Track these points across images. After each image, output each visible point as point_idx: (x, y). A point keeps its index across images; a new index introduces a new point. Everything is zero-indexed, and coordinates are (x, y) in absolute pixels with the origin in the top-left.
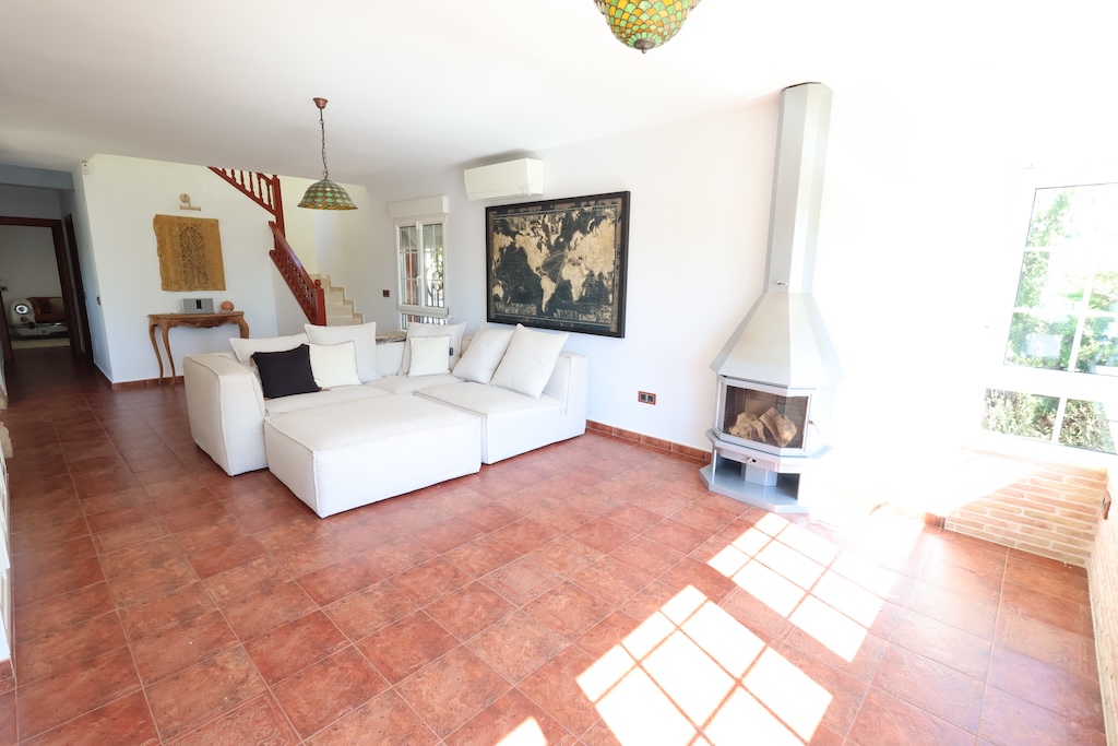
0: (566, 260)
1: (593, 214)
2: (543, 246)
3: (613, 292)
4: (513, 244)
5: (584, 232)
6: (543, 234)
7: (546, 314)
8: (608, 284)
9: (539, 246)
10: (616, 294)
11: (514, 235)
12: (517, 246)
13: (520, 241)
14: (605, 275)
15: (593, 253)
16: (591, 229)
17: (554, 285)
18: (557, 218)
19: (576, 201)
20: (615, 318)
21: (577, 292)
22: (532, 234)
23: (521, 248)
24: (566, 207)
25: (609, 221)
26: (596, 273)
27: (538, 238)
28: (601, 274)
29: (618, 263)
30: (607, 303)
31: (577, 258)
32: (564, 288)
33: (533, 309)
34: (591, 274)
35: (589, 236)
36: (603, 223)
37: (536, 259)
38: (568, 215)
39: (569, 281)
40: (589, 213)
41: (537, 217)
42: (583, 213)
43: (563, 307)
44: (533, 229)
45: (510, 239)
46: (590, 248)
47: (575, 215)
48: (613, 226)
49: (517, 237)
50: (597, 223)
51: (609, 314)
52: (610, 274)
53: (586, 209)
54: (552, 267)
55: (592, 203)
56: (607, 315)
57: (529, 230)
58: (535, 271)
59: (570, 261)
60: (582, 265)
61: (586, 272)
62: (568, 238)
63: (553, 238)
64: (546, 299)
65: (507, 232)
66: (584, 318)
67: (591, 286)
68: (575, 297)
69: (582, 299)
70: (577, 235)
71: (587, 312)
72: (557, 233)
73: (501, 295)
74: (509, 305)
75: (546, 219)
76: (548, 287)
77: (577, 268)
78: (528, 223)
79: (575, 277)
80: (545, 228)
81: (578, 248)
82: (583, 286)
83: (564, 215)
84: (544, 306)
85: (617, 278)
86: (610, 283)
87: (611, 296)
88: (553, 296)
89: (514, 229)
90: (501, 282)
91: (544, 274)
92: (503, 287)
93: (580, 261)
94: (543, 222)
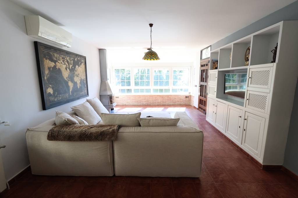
0: (75, 75)
1: (80, 61)
2: (68, 69)
4: (55, 67)
6: (67, 64)
7: (71, 96)
8: (85, 82)
9: (66, 69)
11: (55, 62)
12: (57, 67)
13: (58, 65)
15: (81, 73)
17: (73, 84)
18: (71, 59)
19: (76, 55)
21: (79, 85)
22: (63, 63)
23: (59, 69)
24: (73, 56)
25: (83, 64)
26: (82, 79)
27: (65, 66)
32: (75, 85)
33: (67, 95)
35: (80, 67)
37: (66, 74)
39: (77, 82)
41: (64, 57)
42: (77, 59)
43: (76, 92)
44: (63, 61)
45: (53, 64)
47: (76, 59)
49: (57, 63)
50: (81, 64)
51: (86, 90)
52: (85, 79)
53: (78, 58)
54: (71, 78)
57: (62, 61)
58: (66, 79)
59: (76, 75)
61: (80, 79)
62: (75, 67)
63: (71, 66)
64: (71, 90)
65: (52, 60)
69: (81, 87)
70: (77, 66)
72: (71, 65)
73: (52, 93)
74: (56, 96)
75: (68, 58)
76: (71, 84)
77: (78, 77)
78: (61, 58)
79: (78, 80)
80: (68, 62)
81: (77, 71)
82: (80, 83)
83: (73, 58)
84: (70, 93)
89: (55, 59)
90: (50, 86)
91: (69, 80)
92: (53, 88)
93: (78, 75)
94: (67, 59)
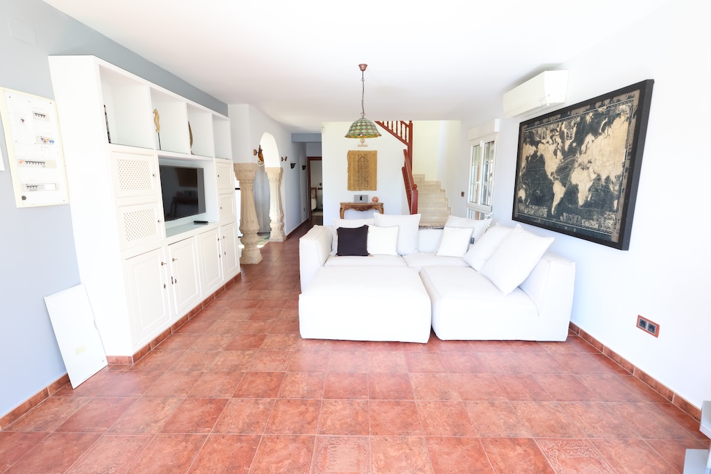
0: (576, 165)
1: (607, 114)
2: (558, 152)
3: (618, 198)
4: (536, 152)
5: (596, 134)
6: (560, 141)
7: (554, 217)
8: (614, 188)
9: (555, 153)
10: (622, 200)
12: (539, 154)
13: (541, 149)
14: (613, 178)
15: (602, 155)
16: (603, 130)
17: (564, 190)
18: (572, 124)
19: (591, 103)
20: (618, 227)
21: (583, 197)
22: (551, 142)
23: (542, 156)
24: (581, 111)
25: (623, 118)
26: (603, 177)
27: (555, 145)
28: (608, 179)
29: (627, 165)
30: (611, 210)
31: (586, 162)
32: (572, 192)
33: (544, 211)
34: (598, 178)
35: (600, 138)
36: (617, 122)
37: (552, 165)
38: (583, 119)
39: (576, 186)
40: (602, 114)
41: (556, 125)
42: (596, 115)
43: (570, 211)
44: (551, 138)
45: (534, 148)
46: (600, 150)
47: (588, 118)
48: (626, 124)
49: (540, 145)
50: (609, 123)
51: (611, 222)
52: (618, 177)
53: (600, 110)
54: (564, 172)
55: (607, 102)
56: (610, 223)
57: (549, 139)
58: (550, 177)
59: (580, 165)
60: (591, 170)
61: (594, 176)
62: (581, 142)
63: (568, 143)
64: (555, 203)
65: (535, 144)
66: (587, 224)
67: (597, 190)
68: (581, 202)
69: (587, 204)
70: (589, 138)
71: (590, 218)
72: (571, 138)
73: (523, 198)
74: (527, 207)
75: (563, 126)
76: (559, 191)
77: (585, 172)
78: (548, 132)
79: (583, 181)
80: (562, 136)
81: (588, 151)
82: (589, 190)
83: (579, 119)
84: (553, 209)
85: (625, 182)
86: (617, 188)
87: (616, 202)
88: (562, 200)
89: (538, 139)
90: (524, 186)
91: (557, 179)
92: (526, 190)
93: (589, 164)
94: (560, 129)
